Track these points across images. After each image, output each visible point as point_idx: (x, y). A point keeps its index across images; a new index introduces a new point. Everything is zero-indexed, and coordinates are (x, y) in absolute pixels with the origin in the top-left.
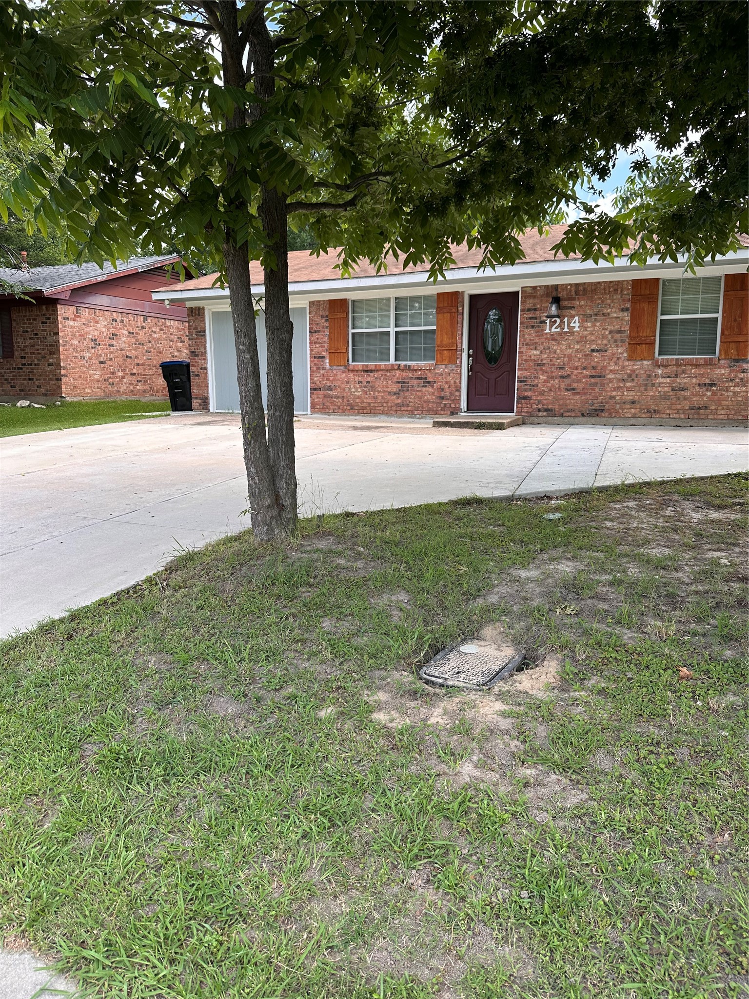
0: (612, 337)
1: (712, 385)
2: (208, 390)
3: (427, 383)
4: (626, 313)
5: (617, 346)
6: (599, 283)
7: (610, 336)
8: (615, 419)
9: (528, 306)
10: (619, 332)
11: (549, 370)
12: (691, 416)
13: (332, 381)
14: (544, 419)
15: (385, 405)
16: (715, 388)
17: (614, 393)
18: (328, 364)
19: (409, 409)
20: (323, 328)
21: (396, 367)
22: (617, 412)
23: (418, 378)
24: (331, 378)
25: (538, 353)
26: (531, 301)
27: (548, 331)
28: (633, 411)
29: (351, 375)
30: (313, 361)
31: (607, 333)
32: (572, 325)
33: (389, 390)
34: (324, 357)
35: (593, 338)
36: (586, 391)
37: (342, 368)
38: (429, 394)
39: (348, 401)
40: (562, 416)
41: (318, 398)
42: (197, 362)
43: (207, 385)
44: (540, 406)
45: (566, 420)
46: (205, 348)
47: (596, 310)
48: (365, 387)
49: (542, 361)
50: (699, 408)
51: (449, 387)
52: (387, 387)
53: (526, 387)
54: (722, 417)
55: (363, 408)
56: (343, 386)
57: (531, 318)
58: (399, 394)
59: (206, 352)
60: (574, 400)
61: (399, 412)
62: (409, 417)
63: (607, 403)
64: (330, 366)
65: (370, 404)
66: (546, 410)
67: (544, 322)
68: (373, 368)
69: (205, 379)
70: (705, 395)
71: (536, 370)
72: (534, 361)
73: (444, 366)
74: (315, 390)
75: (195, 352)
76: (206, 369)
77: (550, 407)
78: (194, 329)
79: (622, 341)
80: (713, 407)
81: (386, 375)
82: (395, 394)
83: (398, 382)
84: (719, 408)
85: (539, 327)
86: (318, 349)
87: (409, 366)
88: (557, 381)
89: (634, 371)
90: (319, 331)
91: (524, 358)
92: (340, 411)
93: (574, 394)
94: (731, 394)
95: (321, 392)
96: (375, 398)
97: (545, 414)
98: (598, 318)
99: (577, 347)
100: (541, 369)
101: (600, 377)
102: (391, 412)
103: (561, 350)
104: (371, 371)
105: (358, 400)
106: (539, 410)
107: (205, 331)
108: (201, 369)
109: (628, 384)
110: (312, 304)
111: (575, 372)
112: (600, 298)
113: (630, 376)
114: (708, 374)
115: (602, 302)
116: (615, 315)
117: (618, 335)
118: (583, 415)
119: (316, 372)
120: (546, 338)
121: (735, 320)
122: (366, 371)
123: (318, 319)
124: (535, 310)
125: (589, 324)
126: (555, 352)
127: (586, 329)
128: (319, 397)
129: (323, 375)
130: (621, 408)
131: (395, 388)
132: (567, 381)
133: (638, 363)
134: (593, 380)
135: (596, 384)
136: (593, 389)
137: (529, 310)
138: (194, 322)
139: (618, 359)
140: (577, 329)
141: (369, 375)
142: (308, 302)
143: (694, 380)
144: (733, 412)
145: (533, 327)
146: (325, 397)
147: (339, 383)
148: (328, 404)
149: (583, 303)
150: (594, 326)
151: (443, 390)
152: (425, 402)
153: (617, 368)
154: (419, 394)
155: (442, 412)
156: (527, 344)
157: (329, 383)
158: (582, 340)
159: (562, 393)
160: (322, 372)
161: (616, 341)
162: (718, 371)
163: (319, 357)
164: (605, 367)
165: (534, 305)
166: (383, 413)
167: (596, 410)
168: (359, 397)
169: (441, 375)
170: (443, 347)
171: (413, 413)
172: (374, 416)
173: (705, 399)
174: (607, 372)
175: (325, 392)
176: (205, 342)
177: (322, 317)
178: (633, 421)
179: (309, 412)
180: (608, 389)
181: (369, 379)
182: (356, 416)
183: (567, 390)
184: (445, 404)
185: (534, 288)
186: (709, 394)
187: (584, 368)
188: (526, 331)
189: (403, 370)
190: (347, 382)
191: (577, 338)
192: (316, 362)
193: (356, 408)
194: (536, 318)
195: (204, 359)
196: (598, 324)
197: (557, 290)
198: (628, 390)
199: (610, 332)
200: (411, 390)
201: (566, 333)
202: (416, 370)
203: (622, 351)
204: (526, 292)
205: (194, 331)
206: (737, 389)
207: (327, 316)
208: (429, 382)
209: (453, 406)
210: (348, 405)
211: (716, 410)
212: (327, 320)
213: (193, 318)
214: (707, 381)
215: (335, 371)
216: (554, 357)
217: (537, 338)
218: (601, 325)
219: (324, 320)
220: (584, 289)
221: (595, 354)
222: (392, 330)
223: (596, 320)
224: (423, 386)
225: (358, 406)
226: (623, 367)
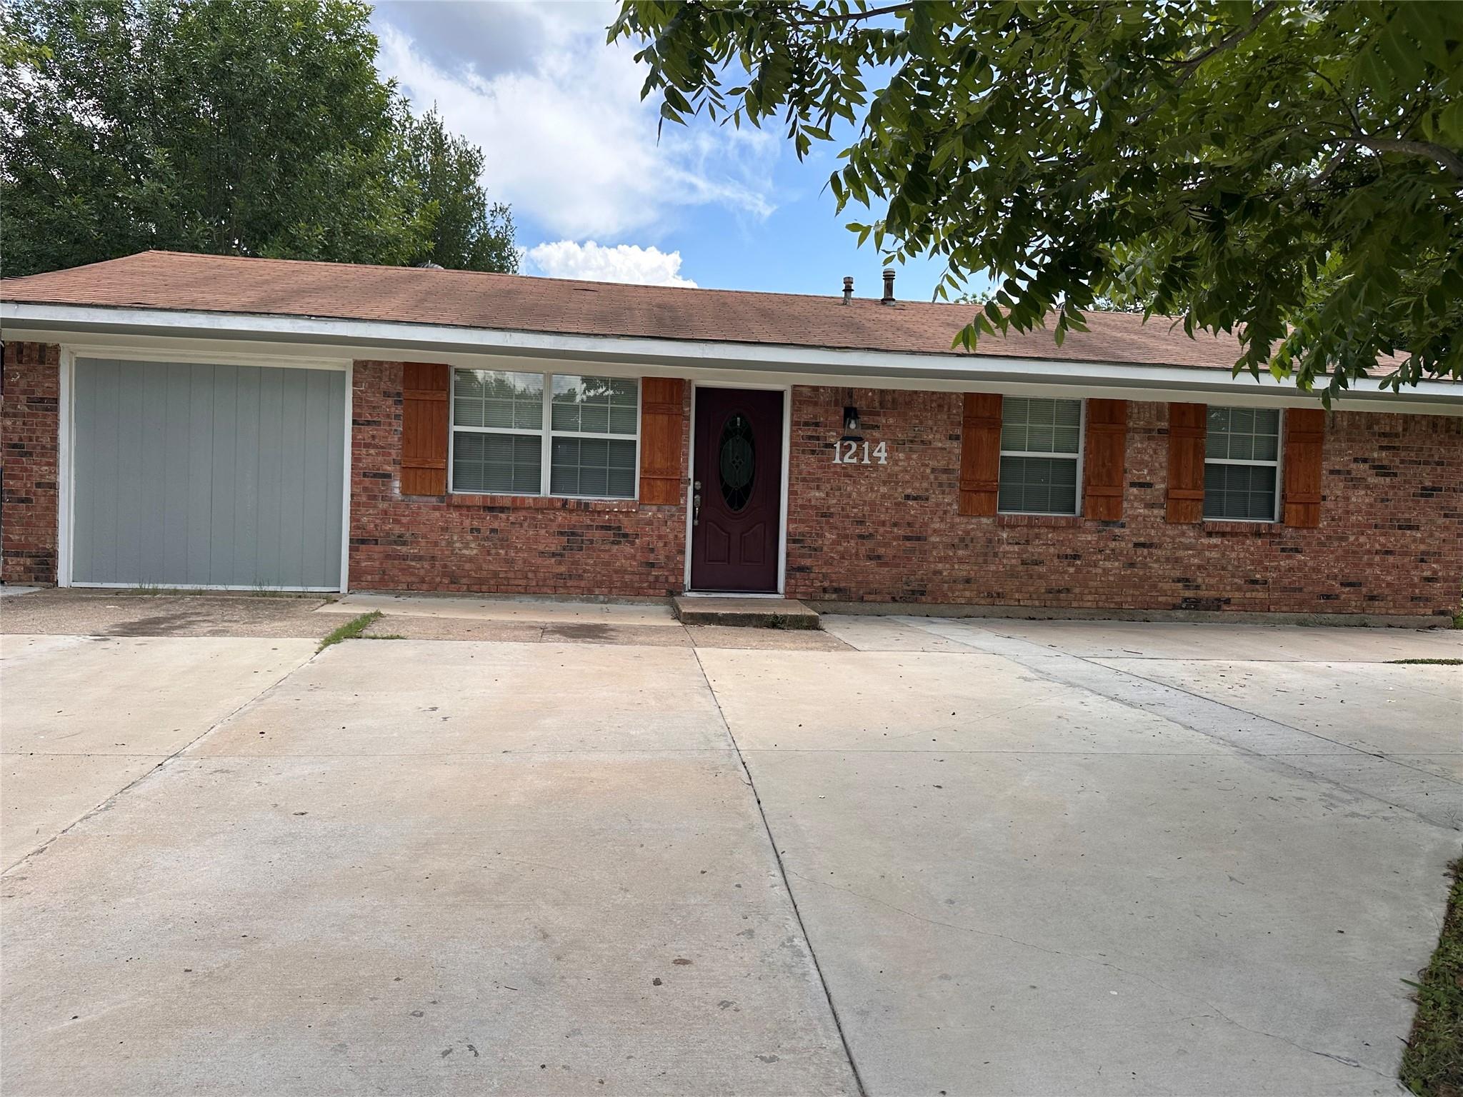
0: (936, 478)
1: (1076, 557)
2: (55, 536)
3: (621, 536)
4: (955, 444)
5: (943, 493)
6: (916, 392)
7: (932, 477)
8: (942, 607)
9: (805, 418)
10: (946, 471)
11: (840, 525)
12: (1048, 603)
13: (407, 527)
14: (833, 605)
15: (530, 575)
16: (1079, 562)
17: (940, 566)
18: (397, 491)
19: (583, 584)
20: (388, 416)
21: (559, 505)
22: (945, 596)
23: (602, 528)
24: (404, 520)
25: (822, 495)
26: (810, 409)
27: (837, 461)
28: (967, 594)
29: (455, 515)
30: (360, 483)
31: (928, 471)
32: (875, 454)
33: (541, 548)
34: (388, 476)
35: (907, 477)
36: (898, 561)
37: (434, 499)
38: (625, 557)
39: (445, 566)
40: (862, 600)
41: (370, 559)
42: (26, 470)
43: (53, 525)
44: (826, 584)
45: (867, 607)
46: (55, 439)
47: (911, 434)
48: (487, 539)
49: (828, 508)
50: (1059, 591)
51: (666, 544)
52: (536, 542)
53: (803, 551)
54: (1089, 604)
55: (481, 581)
56: (433, 537)
57: (810, 438)
58: (562, 555)
59: (55, 448)
60: (881, 575)
61: (562, 590)
62: (582, 600)
63: (930, 580)
64: (403, 493)
65: (495, 574)
66: (836, 590)
67: (832, 446)
68: (508, 504)
69: (47, 508)
70: (1066, 572)
71: (819, 522)
72: (817, 508)
73: (654, 508)
74: (363, 542)
75: (22, 447)
76: (53, 486)
77: (843, 585)
78: (24, 392)
79: (950, 485)
80: (1077, 590)
81: (534, 519)
82: (554, 555)
83: (561, 533)
84: (1086, 591)
85: (823, 453)
86: (372, 459)
87: (587, 505)
88: (853, 543)
89: (967, 533)
90: (378, 423)
91: (800, 502)
92: (425, 586)
93: (880, 565)
94: (1100, 571)
95: (378, 548)
96: (509, 562)
97: (834, 596)
98: (915, 446)
99: (884, 490)
100: (828, 523)
101: (918, 539)
102: (545, 589)
103: (859, 493)
104: (502, 509)
105: (467, 566)
106: (825, 590)
107: (56, 401)
108: (39, 485)
109: (960, 553)
110: (360, 366)
111: (881, 530)
112: (916, 416)
113: (962, 540)
114: (1069, 541)
115: (921, 423)
116: (940, 445)
117: (945, 476)
118: (894, 600)
119: (366, 505)
120: (835, 473)
121: (1104, 465)
122: (491, 509)
123: (375, 399)
124: (817, 424)
125: (901, 456)
126: (849, 496)
127: (896, 463)
128: (372, 558)
129: (385, 512)
130: (950, 589)
131: (554, 545)
132: (869, 544)
133: (974, 520)
134: (908, 544)
135: (913, 550)
136: (909, 559)
137: (806, 424)
138: (23, 375)
139: (945, 512)
140: (883, 462)
141: (496, 517)
142: (351, 360)
143: (1052, 550)
144: (1104, 597)
145: (813, 452)
146: (388, 557)
147: (423, 529)
148: (396, 572)
149: (891, 421)
150: (908, 458)
151: (652, 550)
152: (616, 572)
153: (943, 526)
154: (605, 556)
155: (651, 592)
156: (804, 480)
157: (398, 530)
158: (891, 480)
159: (862, 564)
160: (382, 505)
161: (941, 485)
162: (1083, 537)
163: (375, 476)
164: (925, 524)
165: (815, 417)
166: (526, 591)
167: (913, 592)
168: (471, 559)
169: (650, 523)
170: (654, 473)
171: (590, 592)
172: (507, 598)
173: (1066, 577)
174: (930, 532)
175: (389, 548)
176: (56, 423)
177: (387, 394)
178: (968, 610)
179: (344, 588)
180: (931, 559)
181: (496, 525)
182: (463, 596)
183: (870, 558)
184: (657, 577)
185: (815, 389)
186: (1072, 570)
187: (895, 525)
188: (802, 457)
189: (571, 511)
190: (445, 529)
191: (884, 477)
192: (367, 484)
193: (464, 581)
194: (818, 438)
195: (49, 464)
196: (914, 456)
197: (851, 397)
198: (961, 561)
199: (933, 470)
200: (588, 549)
201: (866, 466)
202: (599, 512)
203: (950, 500)
204: (801, 393)
205: (23, 398)
206: (1108, 565)
207: (399, 394)
208: (625, 536)
209: (672, 579)
210: (444, 575)
211: (1082, 594)
212: (397, 403)
213: (21, 367)
214: (1069, 551)
215: (414, 506)
216: (848, 504)
217: (820, 471)
218: (920, 458)
219: (390, 401)
220: (894, 401)
221: (910, 503)
222: (547, 434)
223: (911, 450)
224: (613, 543)
225: (469, 576)
226: (953, 526)
